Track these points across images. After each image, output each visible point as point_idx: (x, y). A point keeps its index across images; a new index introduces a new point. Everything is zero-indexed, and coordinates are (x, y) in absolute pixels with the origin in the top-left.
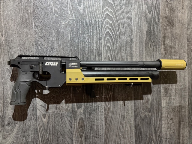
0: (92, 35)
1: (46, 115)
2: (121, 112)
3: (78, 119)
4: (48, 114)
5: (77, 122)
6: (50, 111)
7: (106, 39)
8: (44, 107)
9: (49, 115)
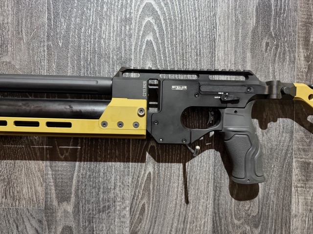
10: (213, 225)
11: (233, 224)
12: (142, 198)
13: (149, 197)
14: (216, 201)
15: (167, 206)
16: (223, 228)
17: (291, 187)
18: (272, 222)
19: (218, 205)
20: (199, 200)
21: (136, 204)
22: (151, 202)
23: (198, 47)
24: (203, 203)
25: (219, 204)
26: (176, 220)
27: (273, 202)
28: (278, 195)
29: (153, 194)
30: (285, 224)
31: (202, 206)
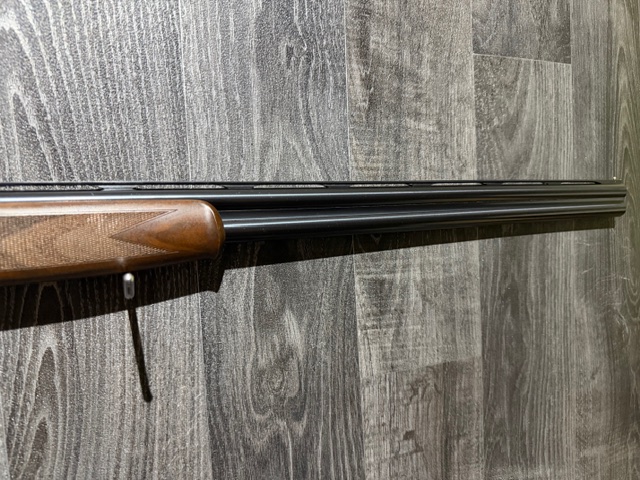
10: (212, 433)
11: (253, 423)
12: (35, 412)
13: (54, 404)
14: (213, 384)
15: (101, 416)
16: (232, 437)
17: (355, 329)
18: (327, 403)
19: (218, 390)
20: (176, 388)
21: (22, 427)
22: (60, 415)
23: (139, 52)
24: (185, 392)
25: (218, 388)
26: (126, 442)
27: (325, 363)
28: (333, 349)
29: (64, 395)
30: (351, 402)
31: (183, 400)
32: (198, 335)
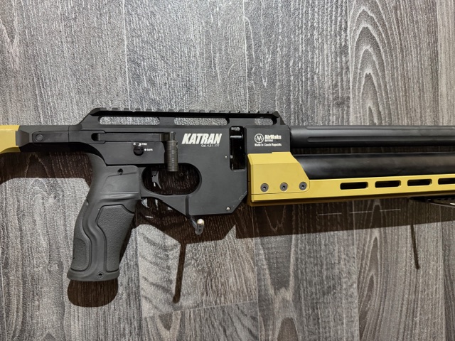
0: (316, 37)
1: (174, 318)
2: (407, 291)
3: (278, 325)
4: (179, 312)
5: (273, 334)
6: (186, 302)
7: (362, 53)
8: (166, 290)
9: (183, 314)
32: (440, 234)
